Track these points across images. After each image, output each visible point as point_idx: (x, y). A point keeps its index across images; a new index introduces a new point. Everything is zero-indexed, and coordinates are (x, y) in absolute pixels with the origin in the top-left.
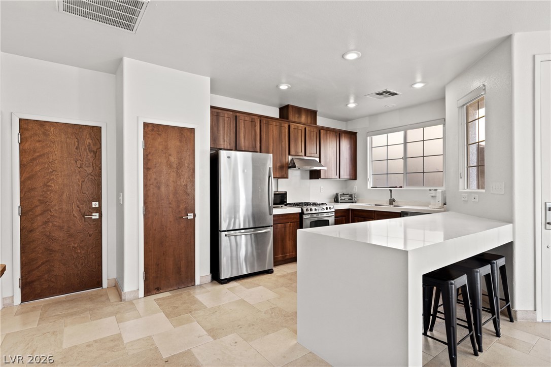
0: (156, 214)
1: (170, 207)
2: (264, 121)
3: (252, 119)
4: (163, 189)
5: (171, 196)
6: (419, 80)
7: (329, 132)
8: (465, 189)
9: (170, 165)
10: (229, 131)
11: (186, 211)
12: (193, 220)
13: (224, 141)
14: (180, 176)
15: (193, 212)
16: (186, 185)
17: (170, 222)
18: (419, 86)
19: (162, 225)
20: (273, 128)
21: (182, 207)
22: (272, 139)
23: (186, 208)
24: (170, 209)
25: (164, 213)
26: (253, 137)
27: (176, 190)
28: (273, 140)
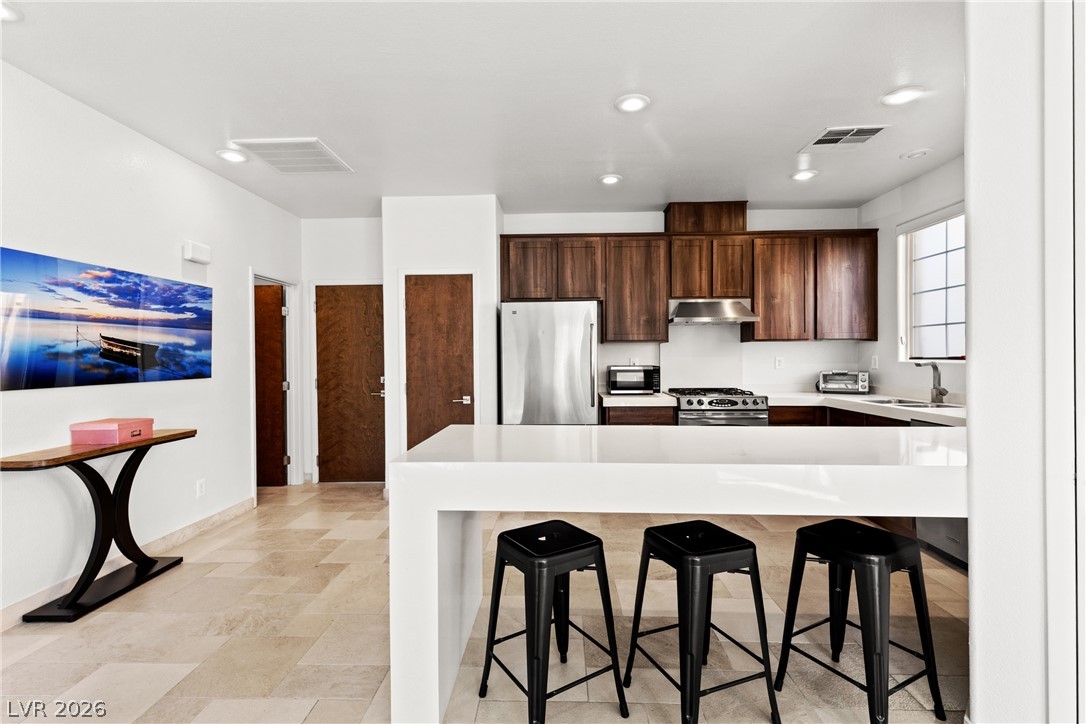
0: (421, 395)
1: (439, 386)
2: (612, 244)
3: (587, 242)
5: (441, 371)
9: (438, 329)
10: (544, 269)
11: (461, 393)
12: (471, 406)
13: (536, 287)
14: (452, 343)
15: (471, 395)
16: (461, 357)
19: (429, 410)
20: (631, 252)
22: (628, 273)
23: (460, 389)
24: (440, 389)
26: (589, 273)
27: (447, 363)
28: (632, 274)
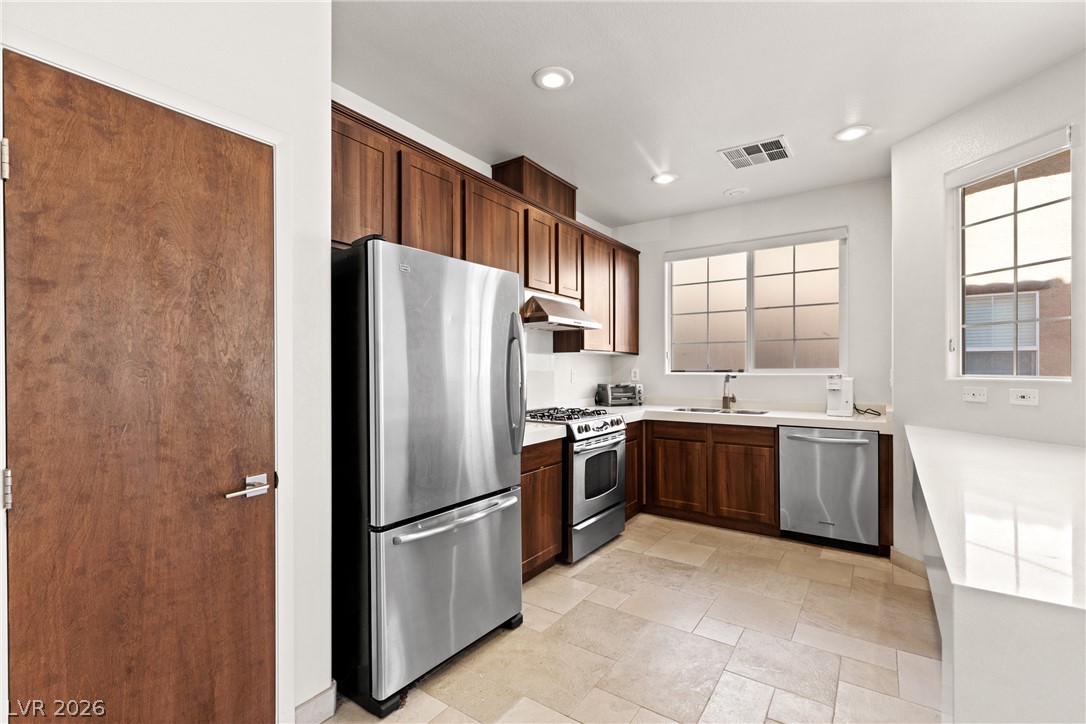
1: (160, 459)
3: (443, 170)
4: (125, 380)
5: (168, 410)
6: (853, 119)
7: (597, 242)
8: (958, 376)
9: (161, 278)
10: (379, 194)
11: (238, 469)
12: (269, 501)
13: (364, 224)
14: (211, 326)
15: (269, 466)
16: (238, 366)
17: (164, 521)
18: (852, 135)
19: (121, 544)
20: (492, 209)
21: (221, 451)
22: (489, 240)
23: (236, 456)
24: (165, 468)
25: (130, 490)
26: (444, 224)
27: (191, 385)
28: (493, 243)
